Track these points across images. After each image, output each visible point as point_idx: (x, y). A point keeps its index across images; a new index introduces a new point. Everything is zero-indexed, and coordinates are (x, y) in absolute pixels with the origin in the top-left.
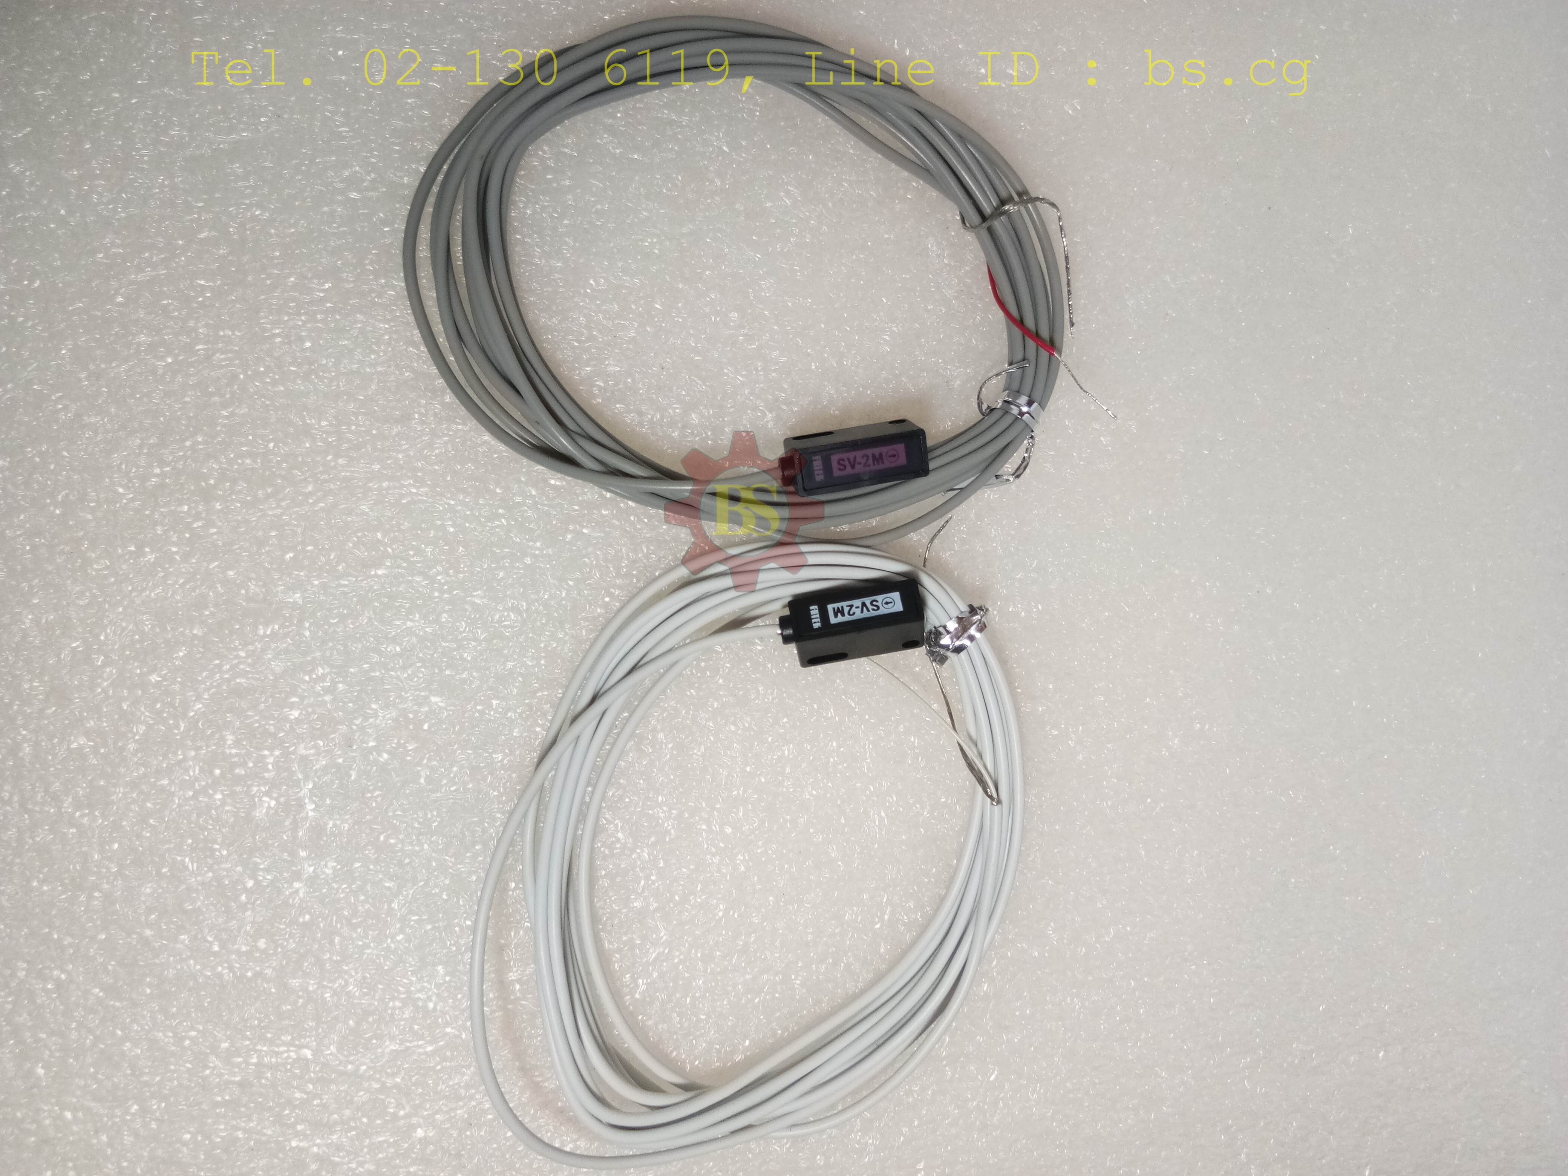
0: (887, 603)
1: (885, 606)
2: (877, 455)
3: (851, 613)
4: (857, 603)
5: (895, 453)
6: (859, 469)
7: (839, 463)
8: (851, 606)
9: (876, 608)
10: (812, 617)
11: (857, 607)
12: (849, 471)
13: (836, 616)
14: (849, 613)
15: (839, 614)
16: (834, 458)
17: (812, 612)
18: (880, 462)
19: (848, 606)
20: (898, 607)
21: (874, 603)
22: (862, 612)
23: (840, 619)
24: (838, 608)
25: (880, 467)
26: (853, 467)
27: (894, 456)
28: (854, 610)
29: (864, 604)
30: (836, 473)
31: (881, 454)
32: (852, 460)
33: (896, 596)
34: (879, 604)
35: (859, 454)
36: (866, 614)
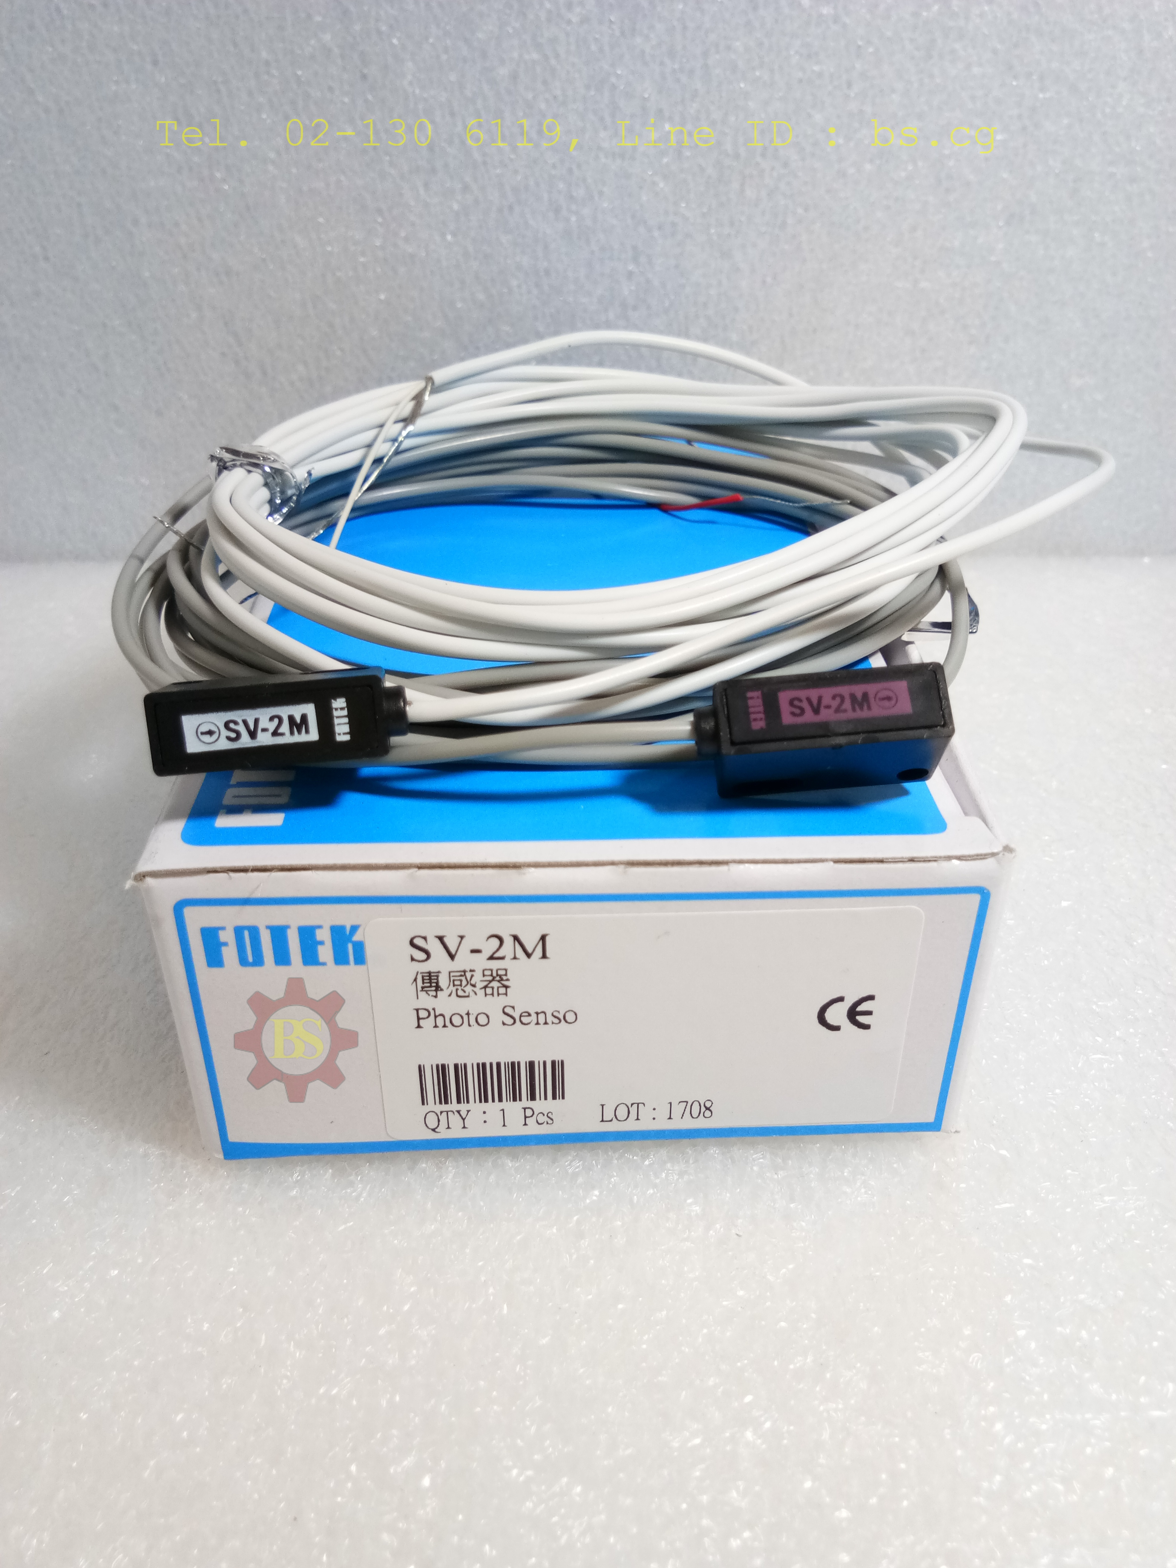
0: (210, 733)
1: (214, 728)
2: (859, 696)
3: (276, 721)
4: (264, 739)
5: (890, 694)
6: (826, 715)
7: (791, 703)
8: (275, 733)
9: (232, 725)
10: (346, 720)
11: (264, 730)
12: (809, 717)
13: (304, 718)
14: (281, 721)
15: (298, 720)
16: (784, 697)
17: (347, 729)
18: (865, 707)
19: (282, 734)
20: (190, 723)
21: (233, 735)
22: (256, 721)
23: (297, 711)
24: (299, 732)
25: (864, 714)
26: (816, 711)
27: (889, 698)
28: (272, 726)
29: (253, 735)
30: (787, 719)
31: (865, 695)
32: (815, 702)
33: (193, 745)
34: (225, 733)
35: (827, 693)
36: (249, 715)
